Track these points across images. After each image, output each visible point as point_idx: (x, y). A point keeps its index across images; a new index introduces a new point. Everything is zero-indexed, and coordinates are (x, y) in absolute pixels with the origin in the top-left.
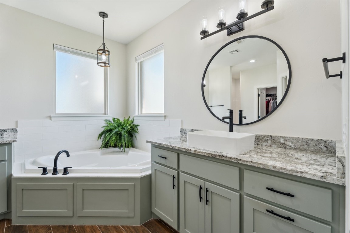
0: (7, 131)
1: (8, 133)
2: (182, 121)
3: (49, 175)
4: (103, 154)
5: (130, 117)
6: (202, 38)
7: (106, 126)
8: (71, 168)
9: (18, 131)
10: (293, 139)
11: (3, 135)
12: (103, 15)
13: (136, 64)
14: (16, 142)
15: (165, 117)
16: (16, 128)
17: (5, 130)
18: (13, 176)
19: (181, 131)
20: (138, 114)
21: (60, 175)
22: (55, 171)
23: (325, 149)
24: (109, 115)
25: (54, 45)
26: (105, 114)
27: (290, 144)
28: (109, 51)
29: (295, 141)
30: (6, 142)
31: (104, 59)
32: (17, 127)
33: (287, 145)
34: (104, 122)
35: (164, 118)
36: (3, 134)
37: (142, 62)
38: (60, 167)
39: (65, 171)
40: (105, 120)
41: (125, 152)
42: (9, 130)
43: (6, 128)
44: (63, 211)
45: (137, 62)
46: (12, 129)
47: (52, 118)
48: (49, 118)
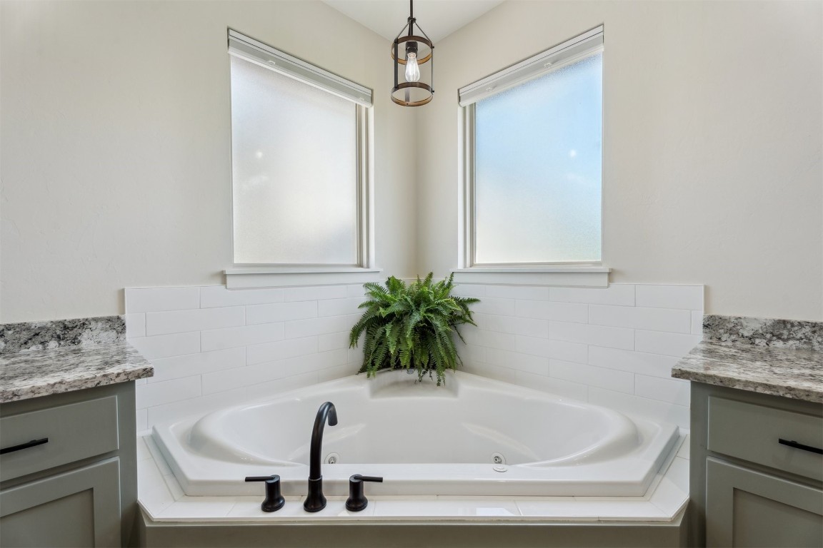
0: (93, 325)
1: (95, 333)
2: (707, 289)
4: (375, 392)
5: (431, 275)
7: (370, 303)
9: (127, 324)
11: (79, 342)
13: (460, 111)
14: (152, 375)
15: (611, 274)
16: (122, 316)
17: (84, 324)
18: (150, 520)
19: (706, 326)
20: (465, 267)
21: (335, 510)
22: (317, 495)
24: (373, 267)
25: (230, 31)
26: (360, 265)
30: (118, 380)
31: (411, 74)
32: (123, 311)
34: (364, 291)
35: (606, 277)
36: (79, 338)
37: (473, 106)
39: (358, 494)
40: (367, 285)
41: (438, 384)
42: (100, 324)
43: (90, 316)
45: (463, 103)
46: (109, 320)
47: (229, 280)
48: (219, 280)
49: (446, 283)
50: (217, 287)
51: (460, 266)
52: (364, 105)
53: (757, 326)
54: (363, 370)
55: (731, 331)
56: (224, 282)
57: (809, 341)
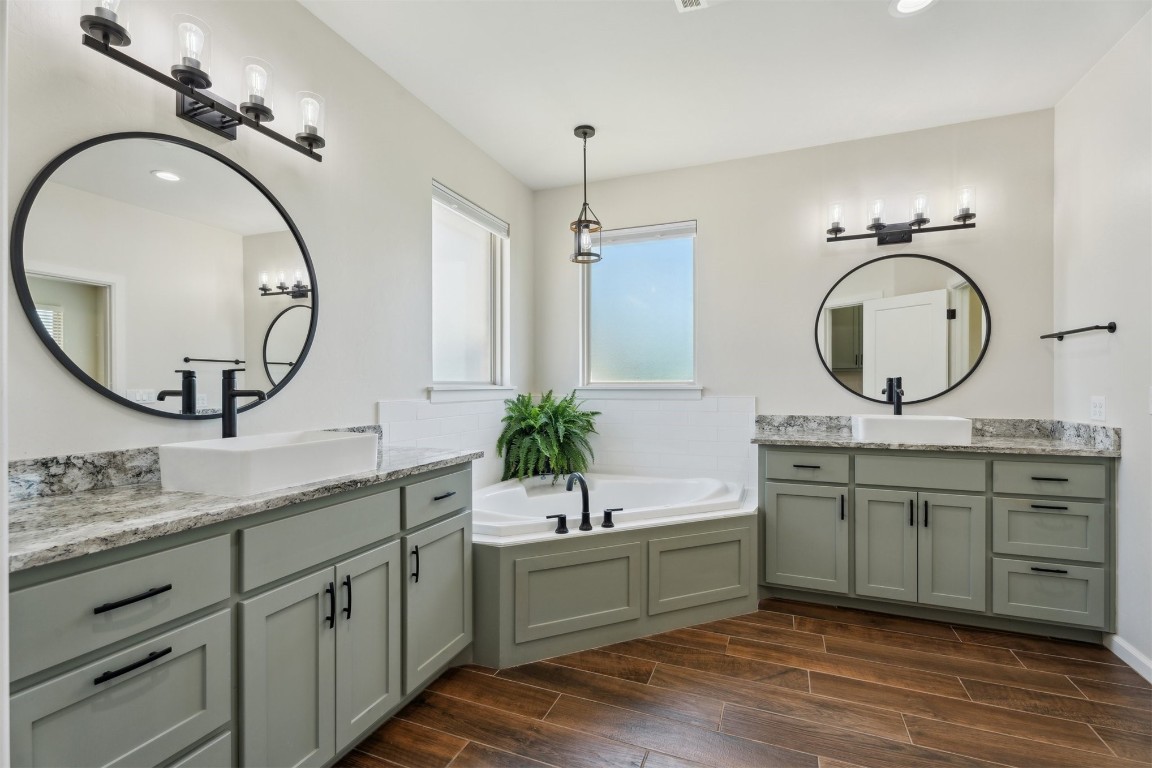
2: (756, 399)
3: (574, 532)
5: (551, 392)
6: (829, 240)
8: (622, 509)
10: (995, 421)
12: (585, 131)
15: (703, 391)
16: (380, 425)
17: (363, 431)
20: (584, 385)
21: (597, 529)
22: (586, 523)
23: (1037, 432)
24: (506, 385)
26: (494, 384)
27: (991, 429)
28: (597, 223)
29: (997, 425)
31: (585, 243)
32: (377, 421)
33: (985, 431)
34: (503, 406)
35: (699, 393)
38: (596, 514)
39: (608, 520)
40: (507, 401)
44: (620, 611)
47: (433, 395)
48: (425, 394)
49: (568, 399)
50: (424, 400)
51: (580, 385)
52: (499, 236)
53: (780, 420)
54: (505, 479)
55: (769, 424)
56: (429, 397)
57: (802, 427)
